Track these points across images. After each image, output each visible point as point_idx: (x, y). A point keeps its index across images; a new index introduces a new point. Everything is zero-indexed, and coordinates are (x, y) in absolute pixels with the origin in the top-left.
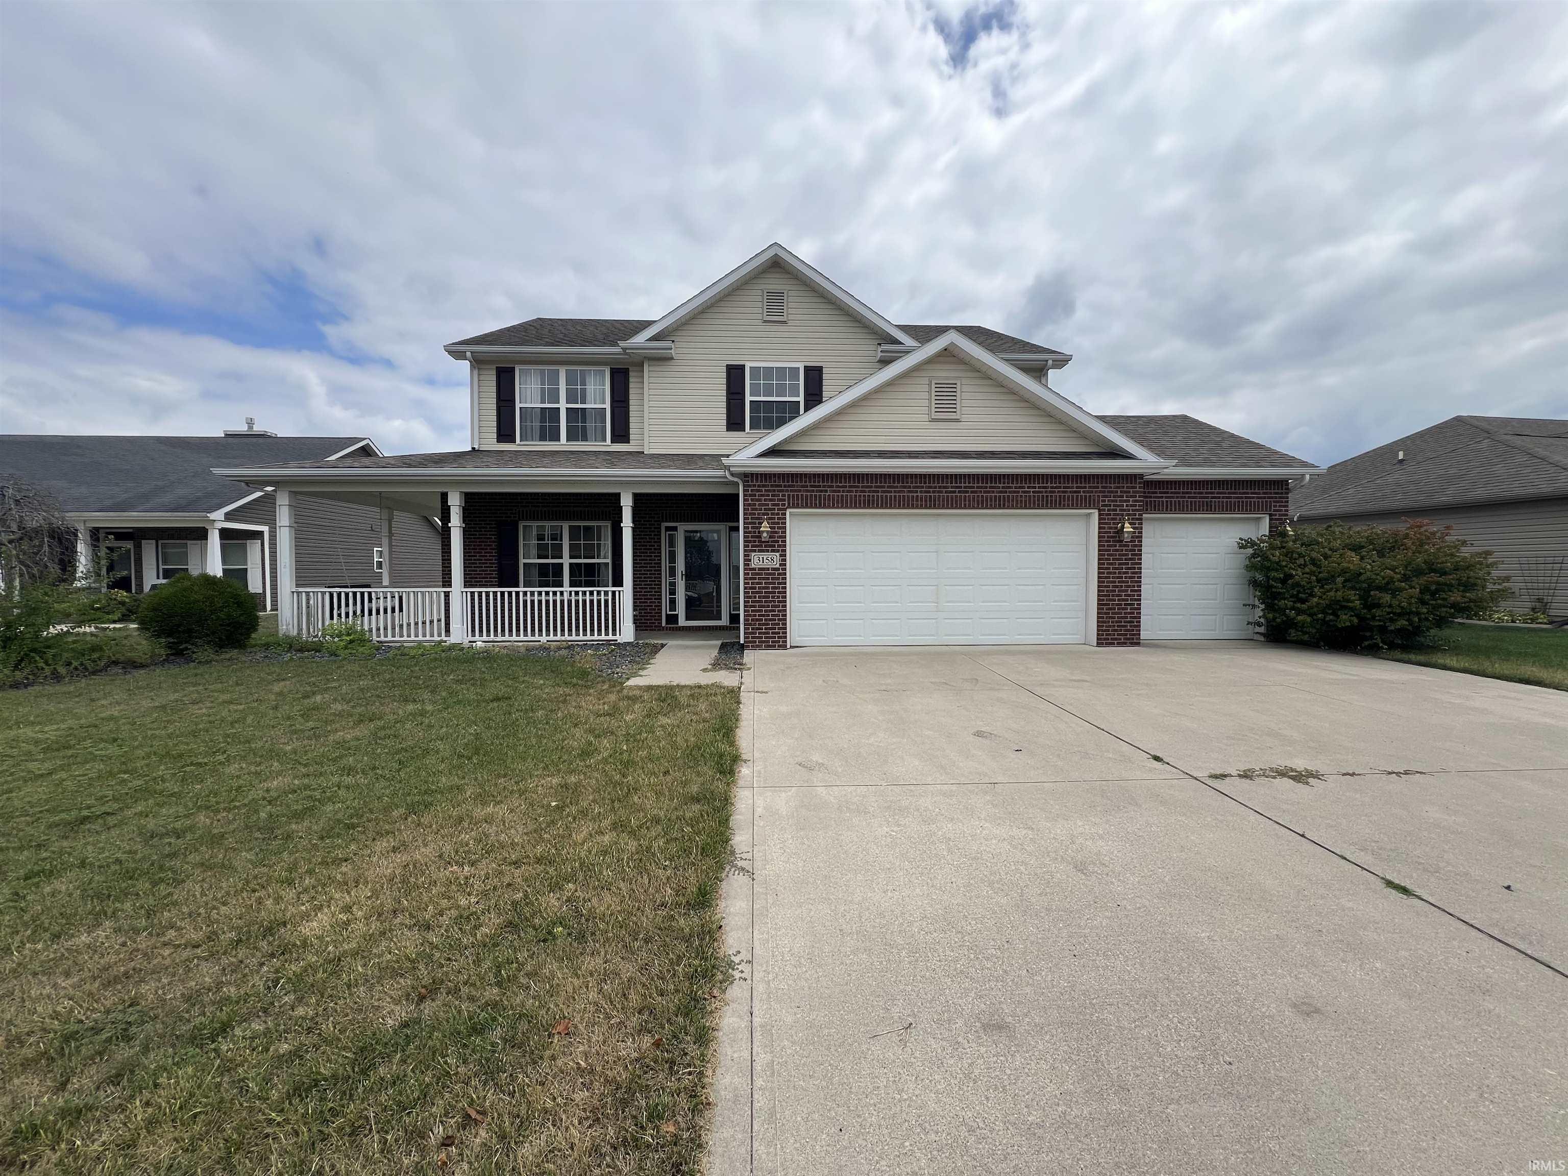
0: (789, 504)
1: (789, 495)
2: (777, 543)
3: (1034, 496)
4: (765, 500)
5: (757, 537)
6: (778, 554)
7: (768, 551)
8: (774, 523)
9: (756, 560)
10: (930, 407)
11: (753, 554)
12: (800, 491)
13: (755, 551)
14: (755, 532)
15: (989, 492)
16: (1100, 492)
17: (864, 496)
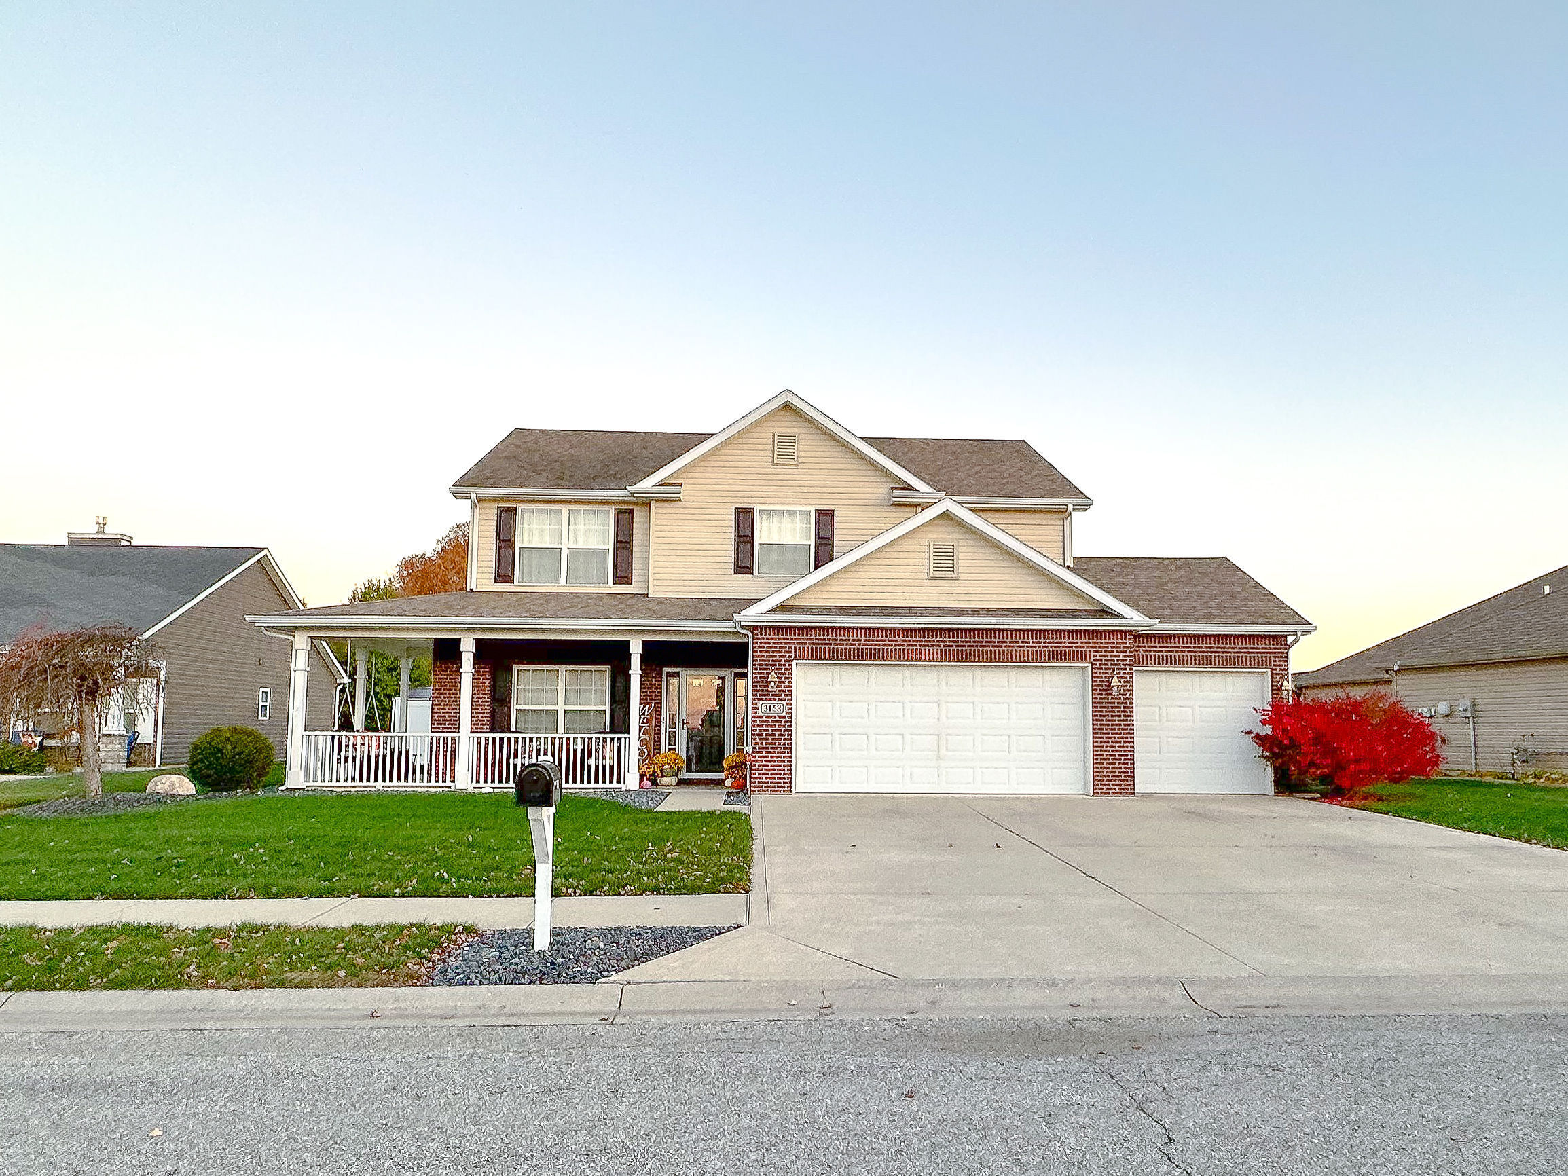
0: (795, 655)
1: (795, 648)
2: (785, 693)
3: (1028, 651)
4: (773, 652)
5: (765, 686)
6: (784, 703)
7: (775, 700)
8: (780, 673)
9: (764, 708)
10: (929, 566)
11: (761, 702)
12: (806, 644)
13: (762, 700)
14: (763, 682)
15: (984, 646)
16: (1092, 647)
17: (867, 649)
